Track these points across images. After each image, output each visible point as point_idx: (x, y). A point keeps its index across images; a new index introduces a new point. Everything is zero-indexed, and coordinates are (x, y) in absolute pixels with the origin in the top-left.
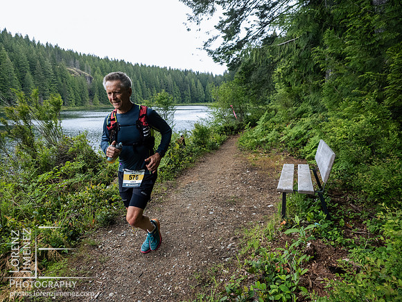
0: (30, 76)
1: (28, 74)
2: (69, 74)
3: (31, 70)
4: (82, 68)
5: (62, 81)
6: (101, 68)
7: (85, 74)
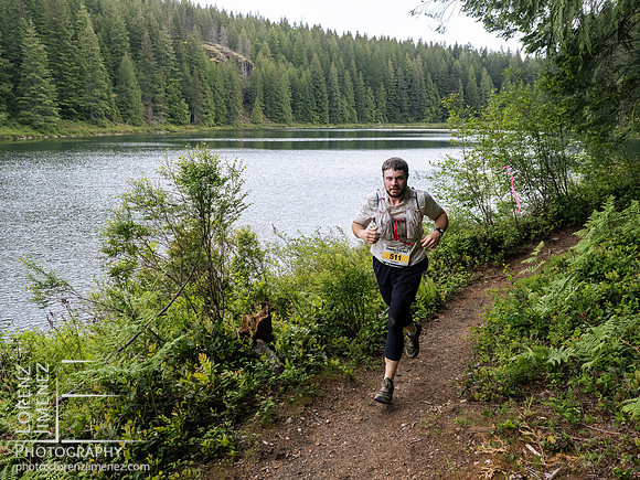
0: (130, 63)
1: (127, 58)
2: (206, 57)
3: (132, 51)
4: (233, 45)
5: (192, 73)
6: (271, 43)
7: (237, 59)
